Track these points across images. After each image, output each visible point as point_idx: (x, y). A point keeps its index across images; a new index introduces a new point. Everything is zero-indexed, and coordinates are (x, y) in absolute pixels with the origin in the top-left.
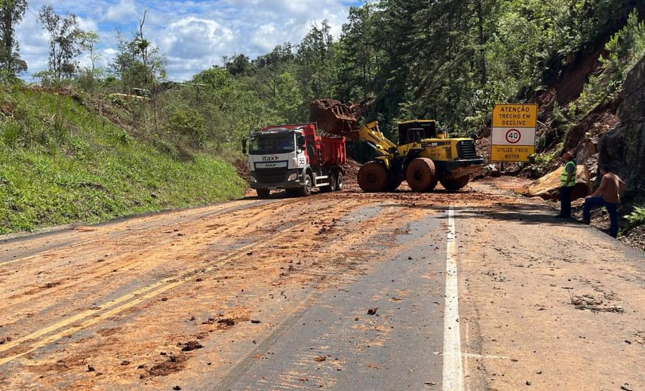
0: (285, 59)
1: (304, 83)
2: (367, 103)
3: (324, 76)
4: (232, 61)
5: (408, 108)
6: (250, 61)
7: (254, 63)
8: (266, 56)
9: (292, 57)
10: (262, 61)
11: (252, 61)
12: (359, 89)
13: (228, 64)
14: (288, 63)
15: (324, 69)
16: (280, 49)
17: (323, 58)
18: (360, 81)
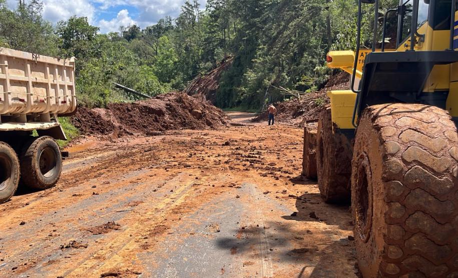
0: (167, 29)
1: (180, 46)
2: (227, 61)
3: (193, 39)
4: (127, 30)
5: (260, 63)
6: (141, 30)
7: (144, 32)
8: (153, 27)
9: (172, 28)
10: (150, 30)
11: (143, 31)
12: (221, 50)
13: (125, 32)
14: (169, 32)
15: (193, 33)
16: (163, 22)
17: (193, 26)
18: (222, 43)
